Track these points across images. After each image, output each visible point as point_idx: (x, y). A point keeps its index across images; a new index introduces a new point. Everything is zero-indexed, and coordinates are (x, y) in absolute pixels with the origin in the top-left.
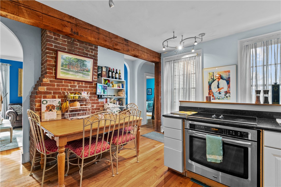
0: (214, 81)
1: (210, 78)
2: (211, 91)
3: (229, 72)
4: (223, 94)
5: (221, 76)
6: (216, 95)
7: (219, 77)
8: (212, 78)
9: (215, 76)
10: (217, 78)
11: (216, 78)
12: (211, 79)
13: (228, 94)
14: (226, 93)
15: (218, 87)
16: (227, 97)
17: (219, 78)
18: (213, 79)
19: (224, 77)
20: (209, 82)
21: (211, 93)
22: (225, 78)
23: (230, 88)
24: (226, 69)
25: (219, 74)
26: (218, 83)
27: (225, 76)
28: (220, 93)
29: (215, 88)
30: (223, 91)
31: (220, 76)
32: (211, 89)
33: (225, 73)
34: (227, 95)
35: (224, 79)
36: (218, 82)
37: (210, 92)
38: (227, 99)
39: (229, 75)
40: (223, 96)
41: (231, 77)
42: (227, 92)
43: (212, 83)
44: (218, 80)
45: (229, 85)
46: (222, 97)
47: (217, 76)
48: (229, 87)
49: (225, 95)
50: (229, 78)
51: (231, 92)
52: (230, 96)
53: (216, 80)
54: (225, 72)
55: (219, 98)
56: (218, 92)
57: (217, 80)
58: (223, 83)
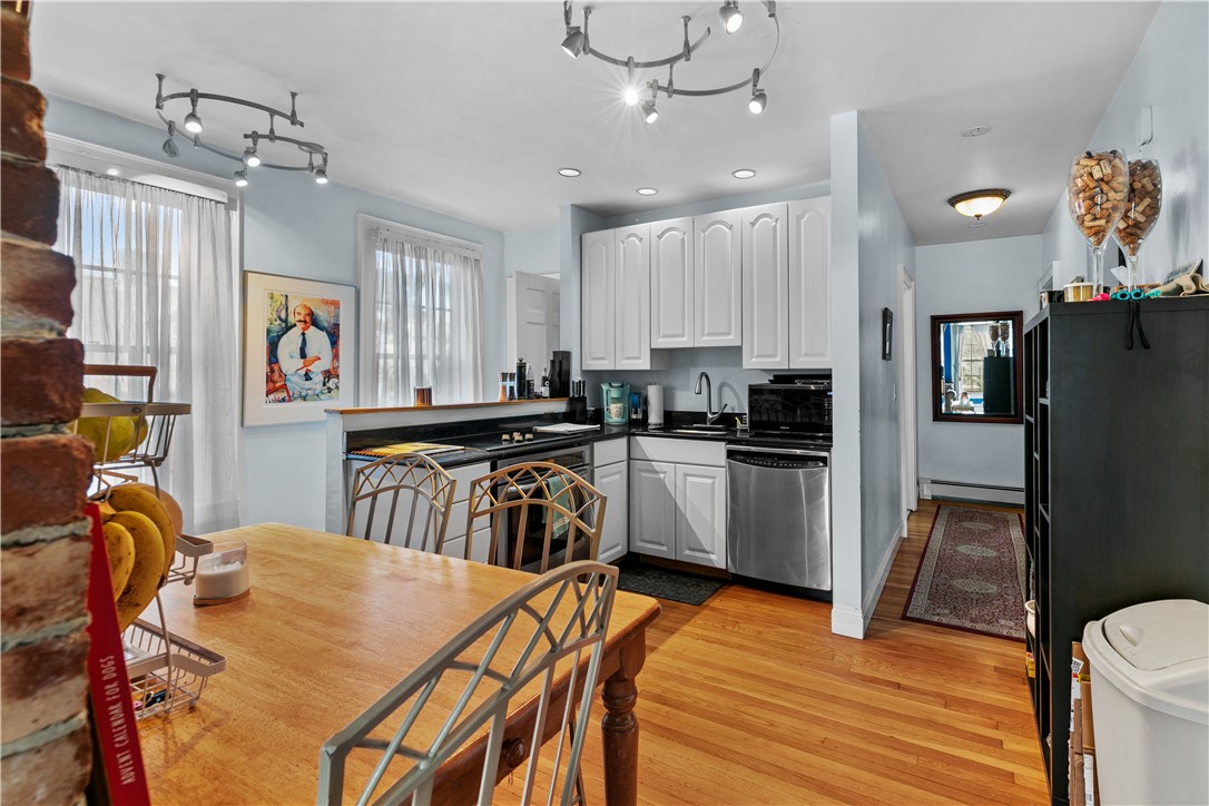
0: (288, 328)
1: (275, 316)
2: (276, 368)
3: (336, 304)
4: (318, 378)
5: (311, 314)
6: (296, 383)
7: (308, 319)
8: (283, 317)
9: (291, 309)
10: (300, 321)
11: (298, 317)
12: (279, 322)
13: (331, 381)
14: (329, 374)
15: (303, 355)
16: (330, 390)
17: (305, 322)
18: (286, 321)
19: (322, 318)
20: (268, 331)
21: (276, 377)
22: (326, 325)
23: (338, 361)
24: (330, 293)
25: (305, 306)
26: (304, 340)
27: (323, 315)
28: (307, 377)
29: (292, 357)
30: (317, 369)
31: (308, 315)
32: (277, 362)
33: (326, 308)
34: (331, 384)
35: (322, 329)
36: (303, 334)
37: (272, 371)
38: (330, 398)
39: (337, 316)
40: (319, 387)
41: (341, 323)
42: (328, 371)
43: (279, 337)
44: (304, 329)
45: (337, 350)
46: (315, 390)
47: (299, 314)
48: (336, 356)
49: (324, 385)
50: (337, 326)
51: (341, 372)
52: (337, 388)
53: (295, 325)
54: (327, 302)
55: (304, 393)
56: (303, 372)
57: (300, 326)
58: (319, 342)
